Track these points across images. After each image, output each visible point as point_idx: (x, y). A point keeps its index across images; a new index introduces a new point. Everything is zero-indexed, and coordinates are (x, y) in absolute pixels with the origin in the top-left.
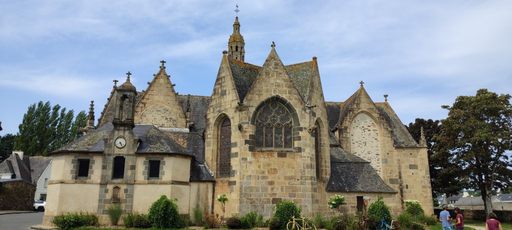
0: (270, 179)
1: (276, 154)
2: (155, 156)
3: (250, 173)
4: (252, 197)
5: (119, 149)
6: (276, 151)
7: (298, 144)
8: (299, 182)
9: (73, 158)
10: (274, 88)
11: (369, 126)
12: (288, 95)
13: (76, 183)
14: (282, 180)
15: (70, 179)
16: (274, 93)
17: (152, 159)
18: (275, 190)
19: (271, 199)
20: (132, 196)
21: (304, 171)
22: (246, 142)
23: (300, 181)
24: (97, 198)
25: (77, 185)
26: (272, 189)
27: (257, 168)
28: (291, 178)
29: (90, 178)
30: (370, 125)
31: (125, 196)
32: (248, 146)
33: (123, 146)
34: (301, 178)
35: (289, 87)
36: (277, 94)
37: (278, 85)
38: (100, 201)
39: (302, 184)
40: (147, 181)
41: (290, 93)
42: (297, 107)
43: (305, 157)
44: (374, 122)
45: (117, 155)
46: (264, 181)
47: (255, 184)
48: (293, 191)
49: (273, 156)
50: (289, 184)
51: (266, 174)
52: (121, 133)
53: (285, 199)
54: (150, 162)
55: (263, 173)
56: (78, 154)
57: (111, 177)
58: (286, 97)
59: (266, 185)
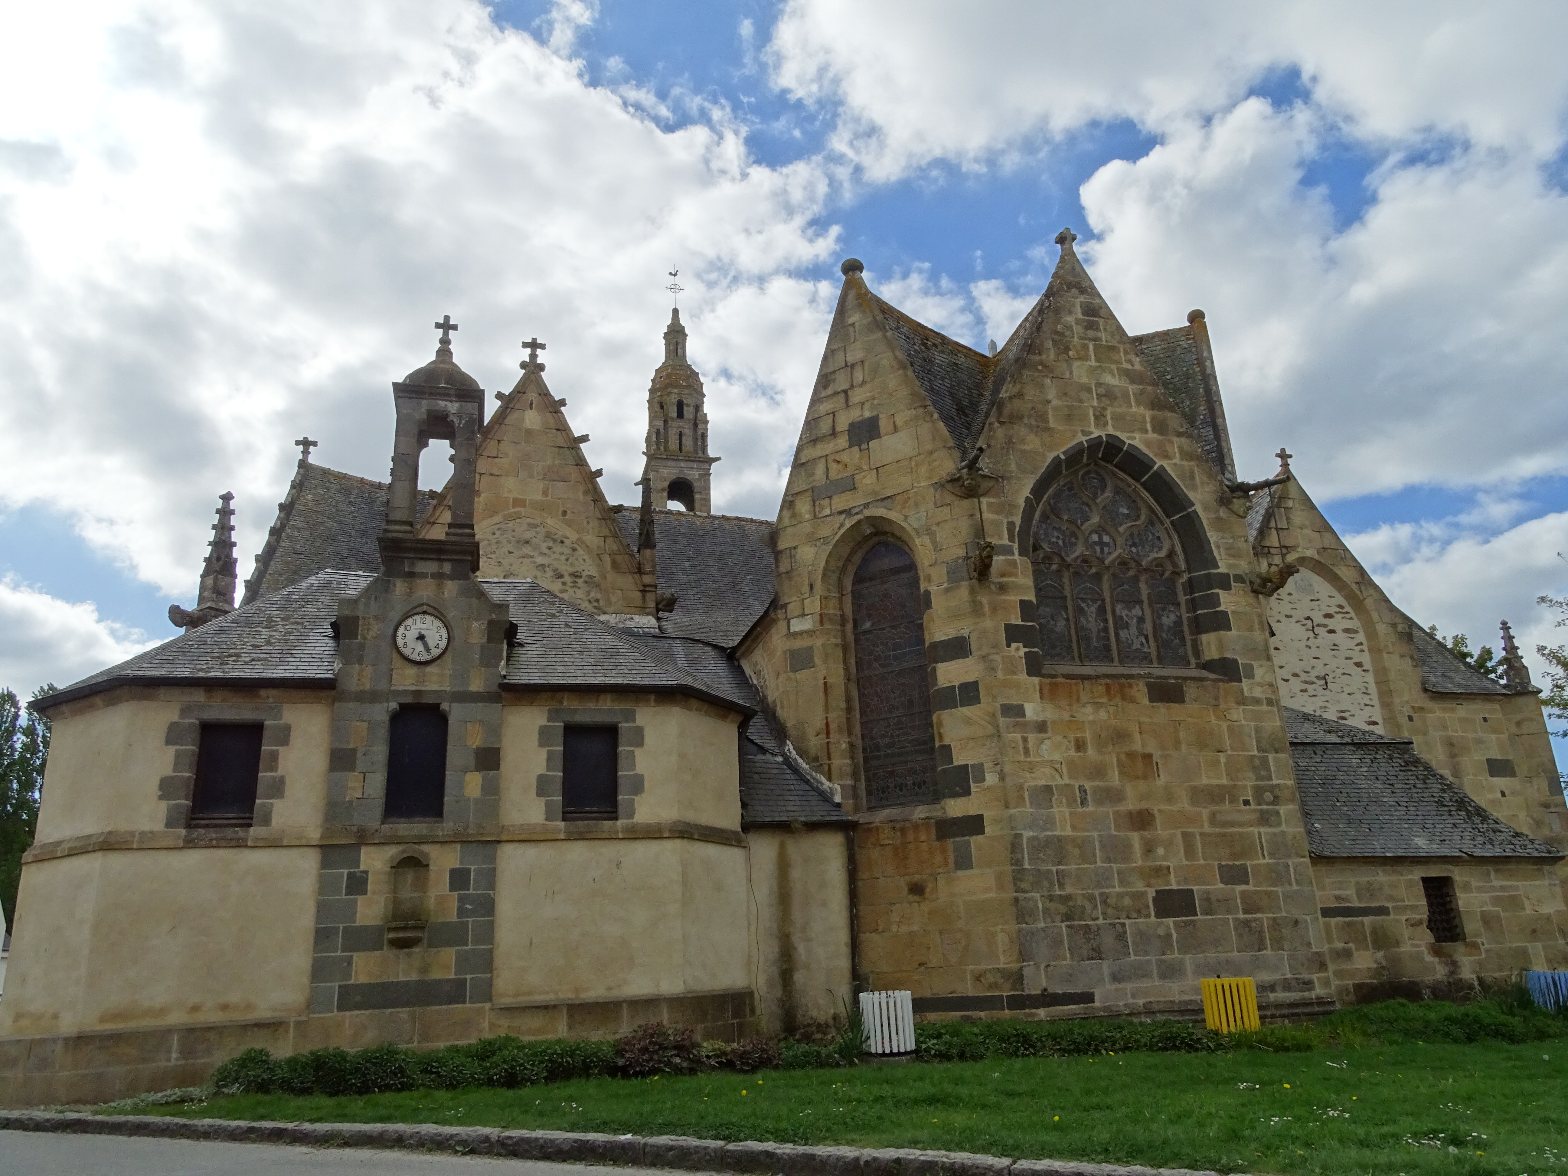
0: (1131, 804)
1: (1140, 691)
2: (591, 705)
3: (1042, 777)
4: (1069, 890)
5: (412, 671)
6: (1140, 676)
7: (1221, 646)
8: (1248, 814)
9: (175, 717)
10: (1095, 403)
11: (1328, 616)
12: (1152, 436)
13: (190, 844)
14: (1184, 804)
15: (159, 826)
16: (1097, 425)
17: (582, 718)
18: (1161, 851)
19: (1151, 893)
20: (488, 907)
21: (1265, 762)
22: (1013, 634)
23: (1253, 807)
24: (307, 921)
25: (195, 857)
26: (1149, 849)
27: (1072, 752)
28: (1215, 795)
29: (266, 821)
30: (1331, 611)
31: (454, 905)
32: (1023, 651)
33: (436, 652)
34: (1259, 791)
35: (1155, 404)
36: (1111, 431)
37: (1109, 395)
38: (322, 936)
39: (1265, 819)
40: (562, 824)
41: (1160, 427)
42: (1194, 487)
43: (1257, 701)
44: (1343, 602)
45: (408, 700)
46: (1108, 810)
47: (1074, 828)
48: (1234, 856)
49: (1133, 700)
50: (1213, 819)
51: (1114, 778)
52: (425, 590)
53: (1207, 892)
54: (572, 731)
55: (1099, 772)
56: (199, 696)
57: (378, 811)
58: (1148, 444)
59: (1118, 827)
